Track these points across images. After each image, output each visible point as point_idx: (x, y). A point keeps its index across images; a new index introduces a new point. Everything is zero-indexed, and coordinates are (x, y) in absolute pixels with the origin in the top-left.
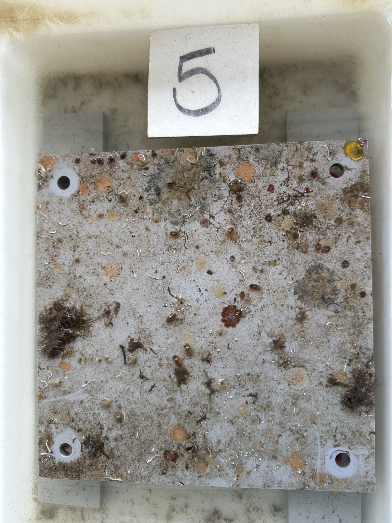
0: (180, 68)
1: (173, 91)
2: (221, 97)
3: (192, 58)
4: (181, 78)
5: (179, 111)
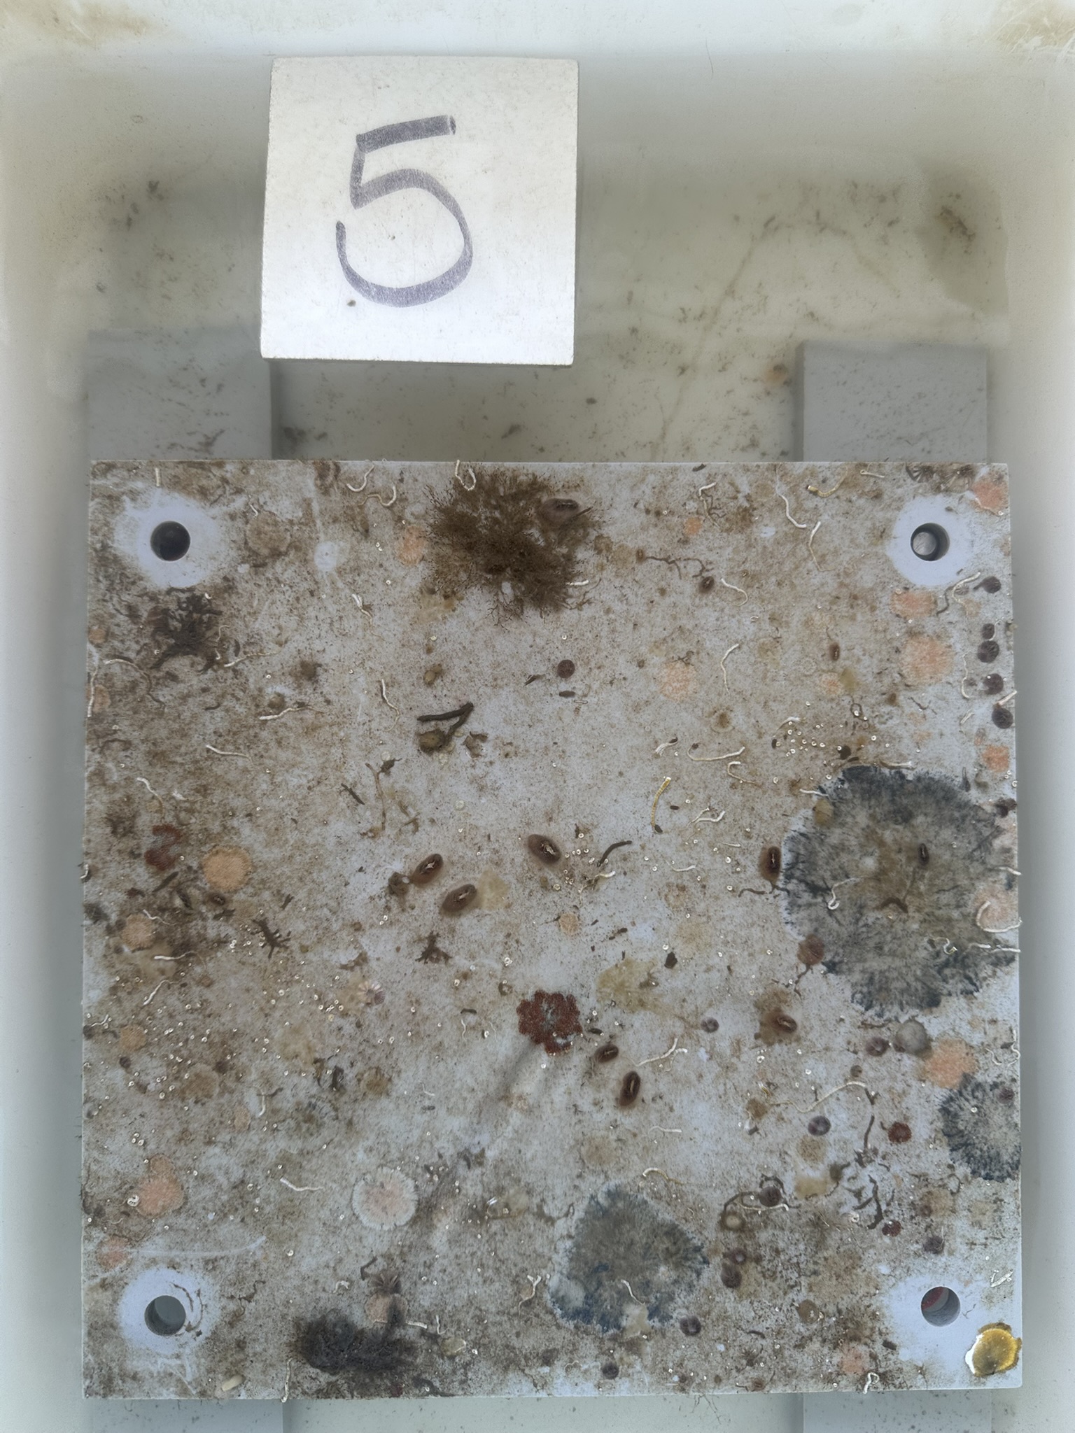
0: (358, 168)
2: (471, 257)
3: (391, 142)
4: (359, 196)
5: (352, 289)
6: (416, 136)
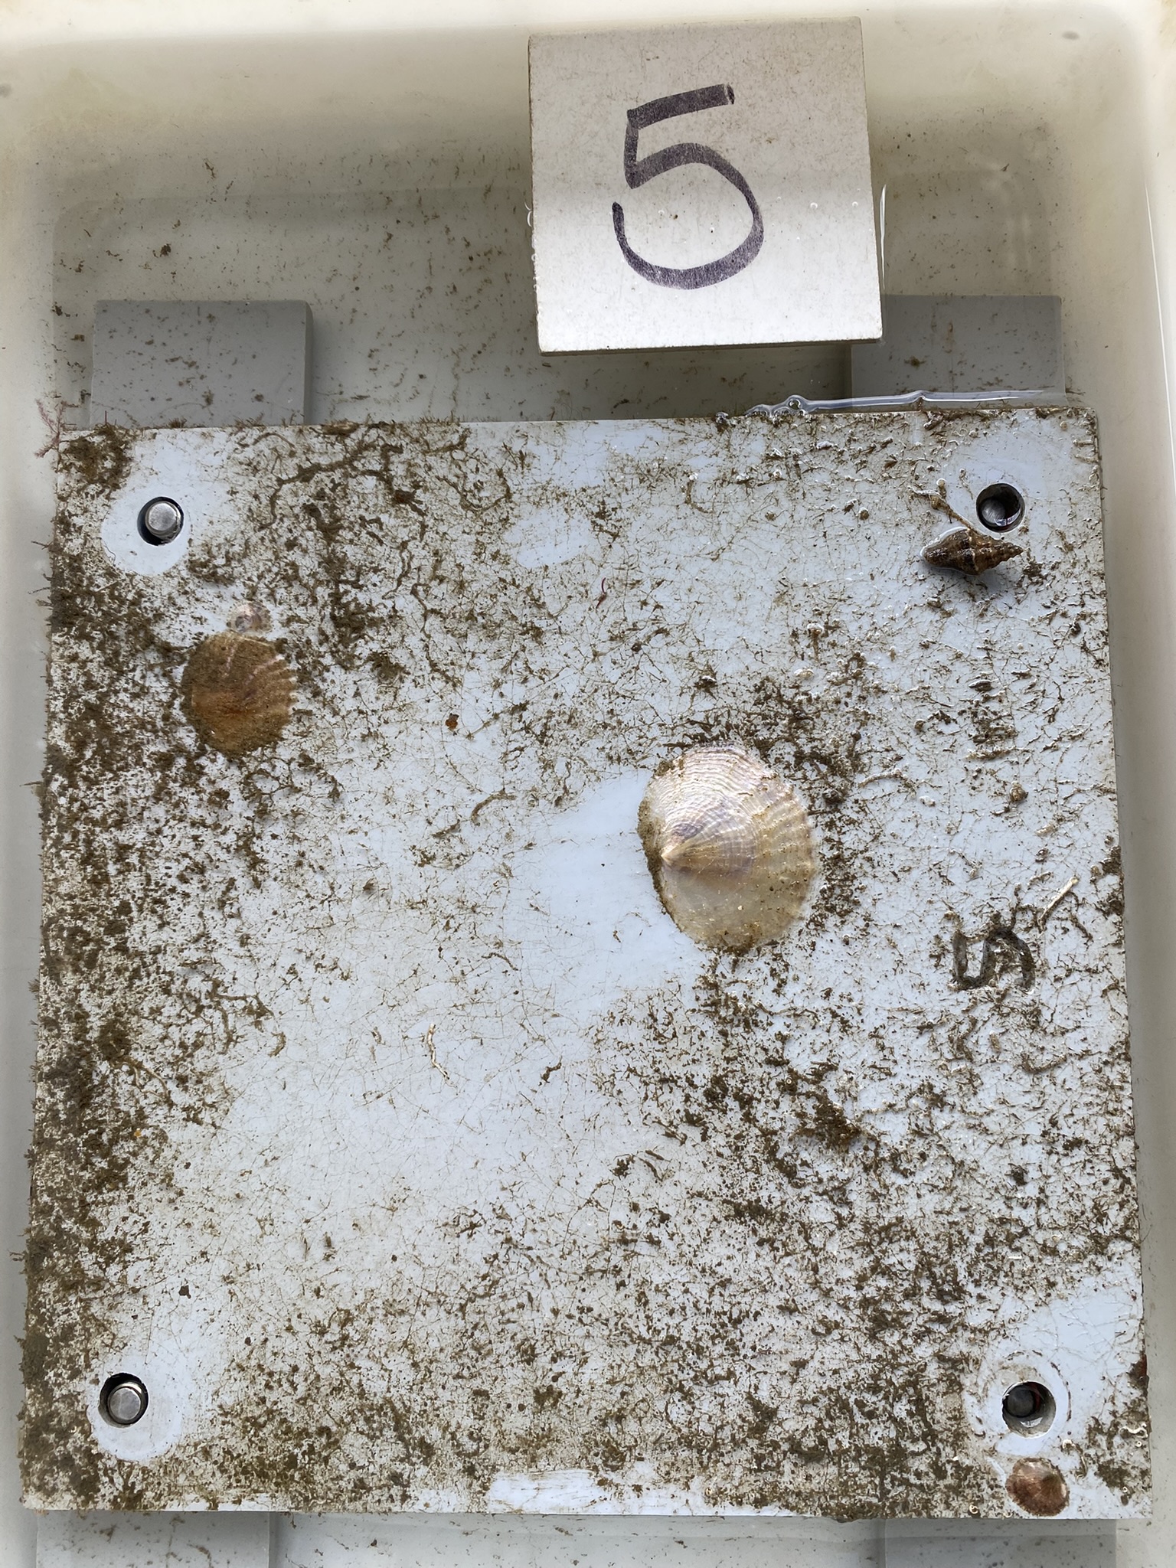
0: (632, 145)
1: (612, 213)
2: (762, 232)
3: (666, 117)
4: (635, 177)
5: (635, 273)
6: (691, 109)
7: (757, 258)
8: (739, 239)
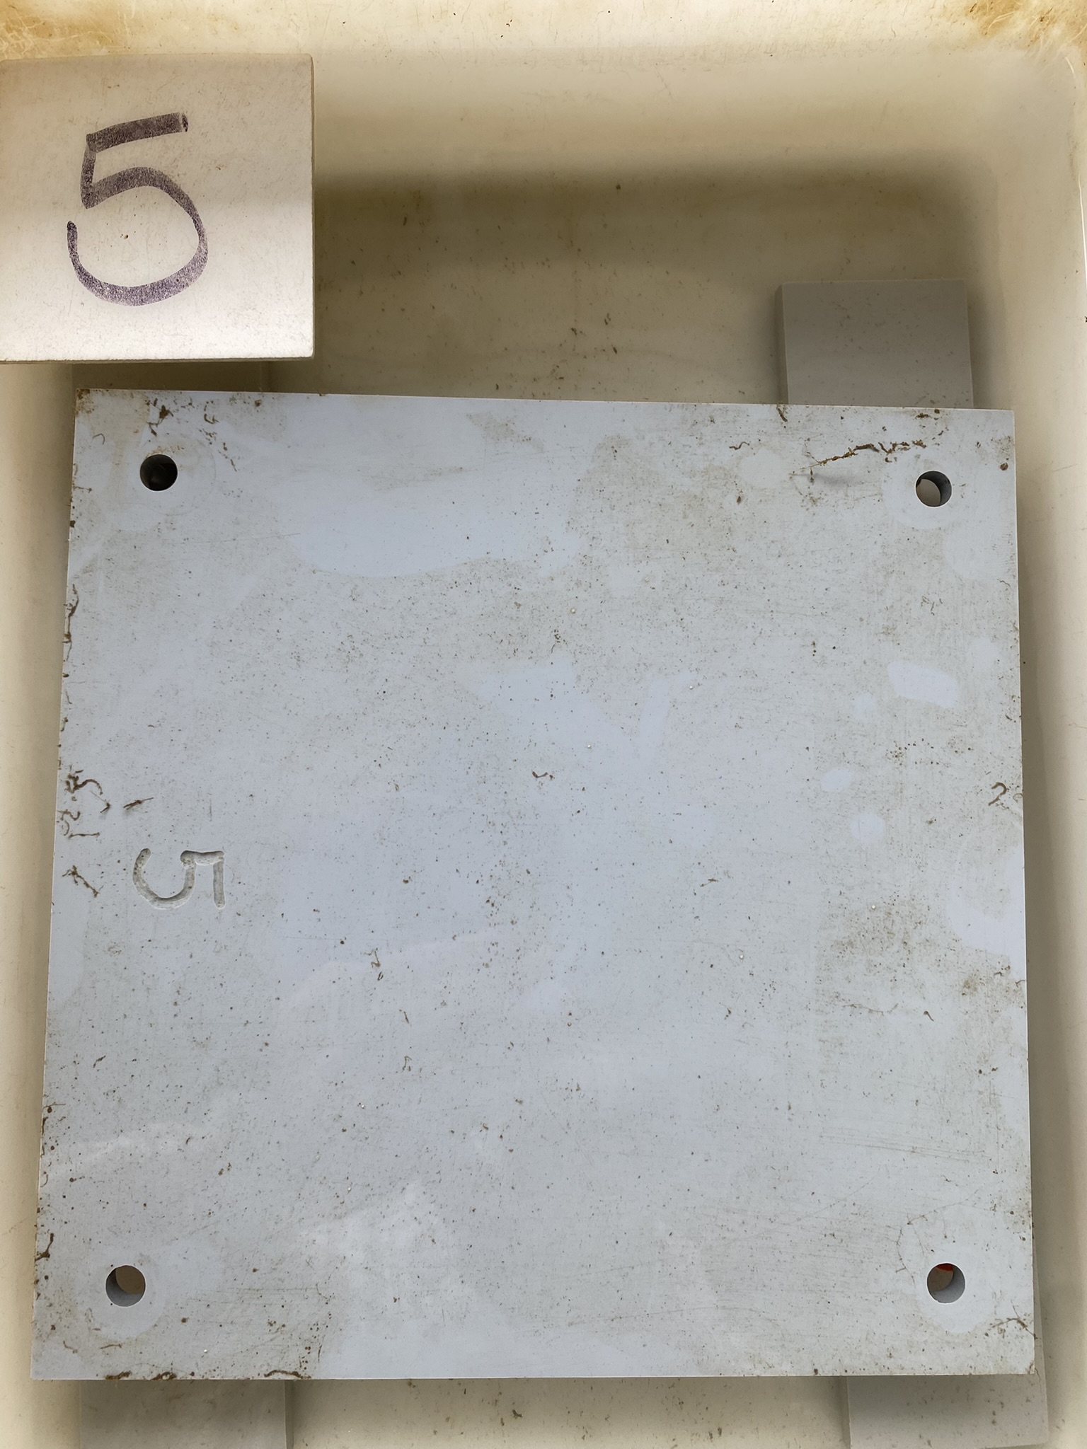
0: (89, 168)
1: (67, 231)
2: (206, 253)
3: (122, 141)
4: (91, 196)
5: (85, 289)
6: (147, 135)
7: (200, 278)
8: (184, 260)
